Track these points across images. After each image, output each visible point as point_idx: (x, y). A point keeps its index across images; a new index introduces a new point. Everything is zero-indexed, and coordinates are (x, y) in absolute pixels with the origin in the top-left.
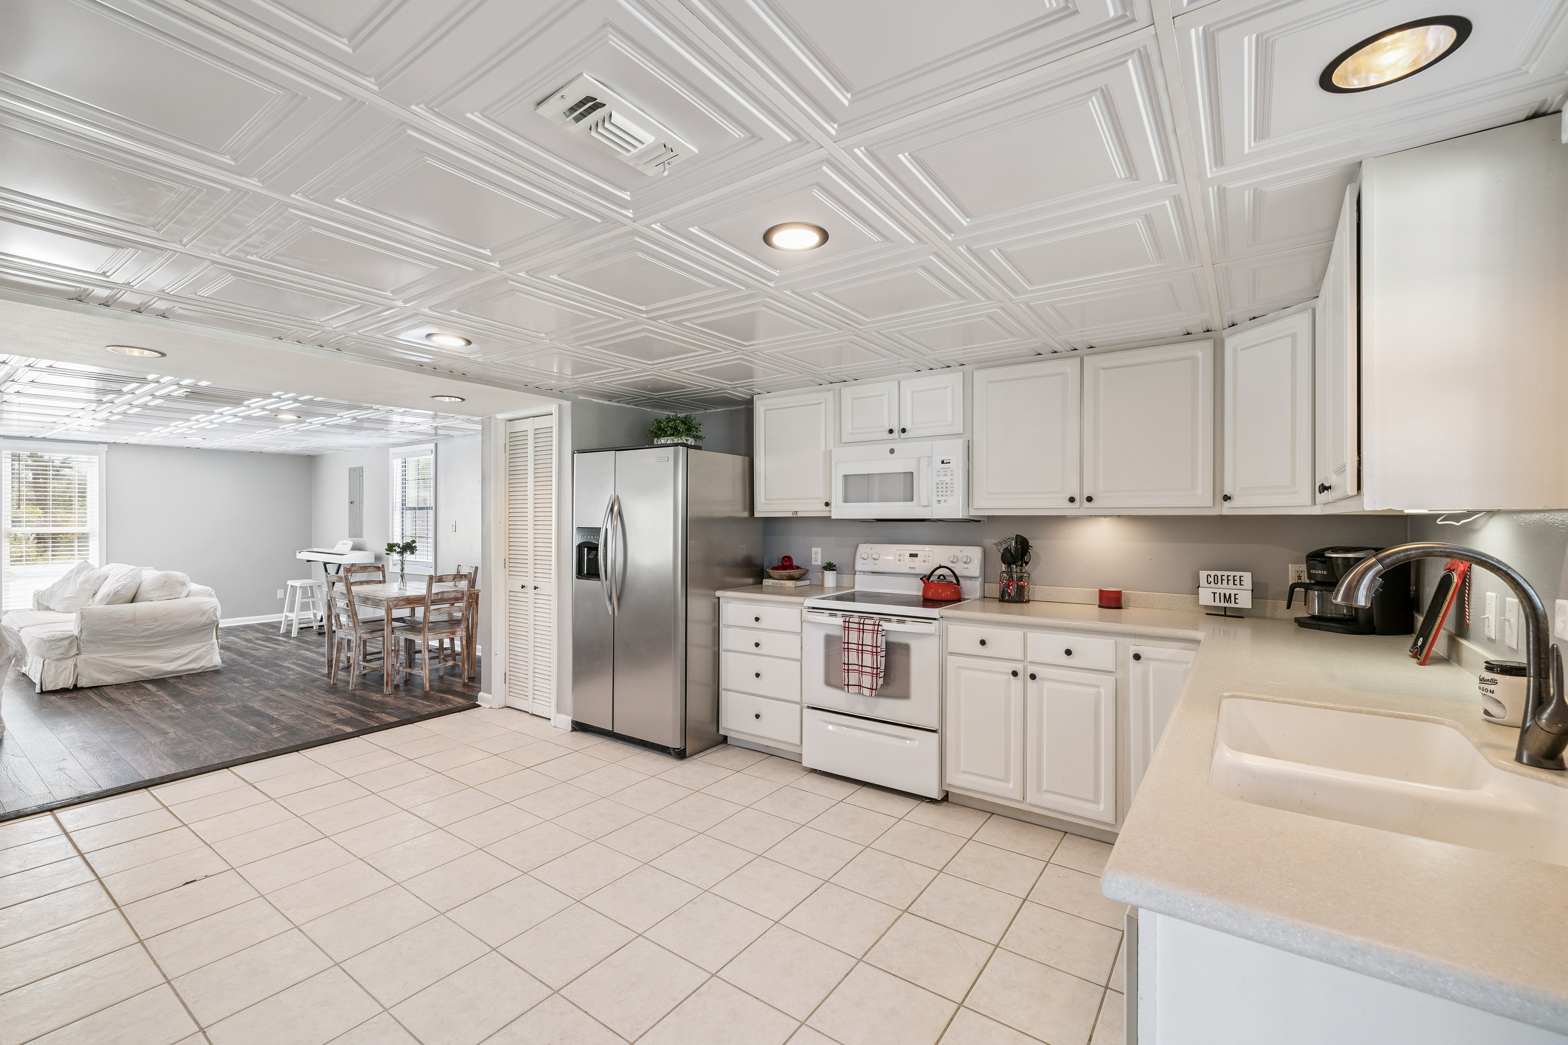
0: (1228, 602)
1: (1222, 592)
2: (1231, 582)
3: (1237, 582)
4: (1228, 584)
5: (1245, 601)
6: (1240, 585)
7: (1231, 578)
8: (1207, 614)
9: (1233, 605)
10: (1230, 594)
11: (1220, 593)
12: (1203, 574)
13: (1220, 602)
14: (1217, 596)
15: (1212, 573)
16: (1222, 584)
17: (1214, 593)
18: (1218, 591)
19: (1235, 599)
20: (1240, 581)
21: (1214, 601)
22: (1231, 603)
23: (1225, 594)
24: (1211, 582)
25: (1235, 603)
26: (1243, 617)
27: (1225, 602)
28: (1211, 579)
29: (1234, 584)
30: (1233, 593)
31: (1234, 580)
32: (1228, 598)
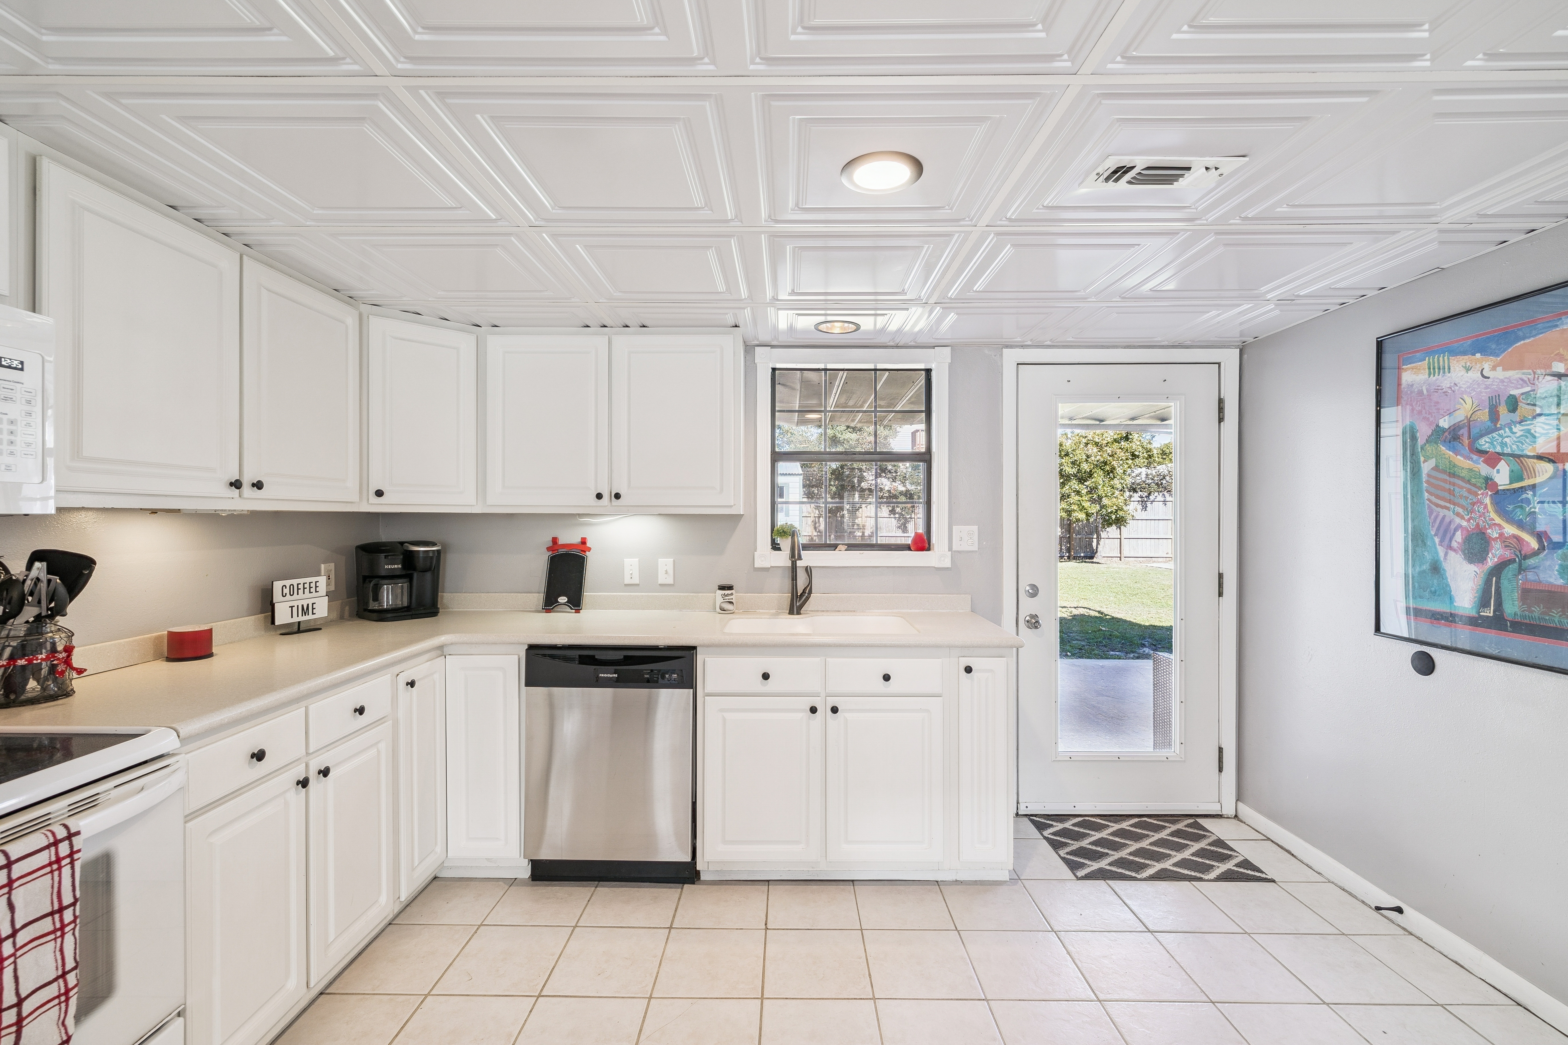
0: (305, 615)
1: (300, 603)
2: (307, 591)
3: (313, 590)
4: (304, 593)
5: (322, 608)
6: (316, 592)
7: (307, 586)
8: (281, 634)
9: (310, 617)
10: (308, 605)
11: (298, 606)
12: (278, 585)
13: (298, 616)
14: (295, 609)
15: (288, 583)
16: (298, 594)
17: (292, 607)
18: (295, 604)
19: (313, 609)
20: (316, 587)
21: (292, 617)
22: (308, 615)
23: (303, 606)
24: (286, 594)
25: (313, 614)
26: (321, 629)
27: (302, 616)
28: (286, 591)
29: (310, 592)
30: (310, 602)
31: (310, 588)
32: (305, 611)
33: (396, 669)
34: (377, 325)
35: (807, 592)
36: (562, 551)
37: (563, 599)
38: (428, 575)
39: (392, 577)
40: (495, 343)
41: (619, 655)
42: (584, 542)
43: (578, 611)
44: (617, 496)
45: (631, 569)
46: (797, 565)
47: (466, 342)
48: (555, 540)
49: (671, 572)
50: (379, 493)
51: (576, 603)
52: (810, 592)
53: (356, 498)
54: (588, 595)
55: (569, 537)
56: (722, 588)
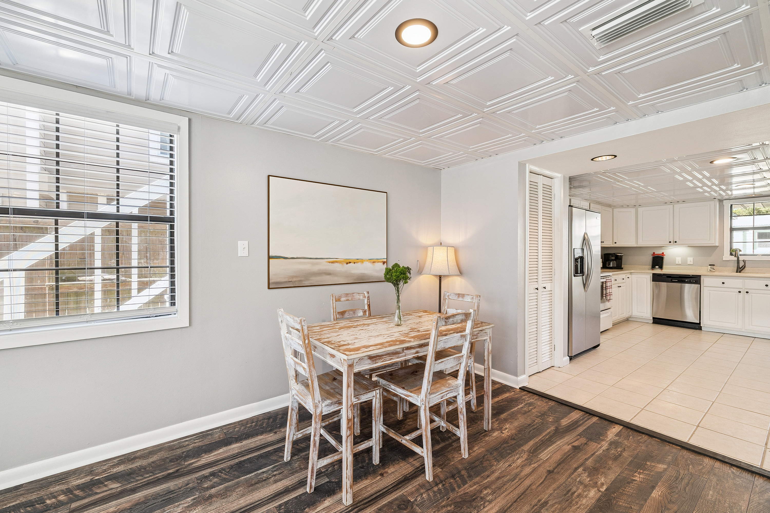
33: (626, 274)
34: (615, 210)
35: (744, 267)
36: (656, 256)
37: (657, 267)
38: (620, 260)
39: (613, 260)
40: (640, 210)
41: (678, 276)
42: (663, 253)
43: (662, 270)
44: (676, 242)
45: (678, 260)
46: (740, 260)
47: (633, 210)
48: (654, 253)
49: (692, 261)
50: (616, 243)
51: (661, 267)
52: (745, 267)
53: (612, 244)
54: (664, 266)
55: (658, 252)
56: (710, 265)
